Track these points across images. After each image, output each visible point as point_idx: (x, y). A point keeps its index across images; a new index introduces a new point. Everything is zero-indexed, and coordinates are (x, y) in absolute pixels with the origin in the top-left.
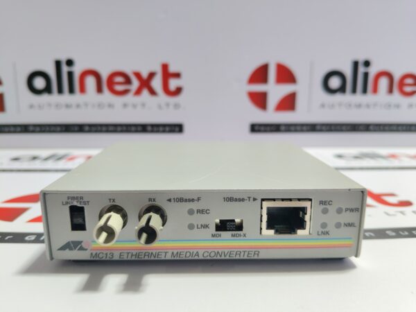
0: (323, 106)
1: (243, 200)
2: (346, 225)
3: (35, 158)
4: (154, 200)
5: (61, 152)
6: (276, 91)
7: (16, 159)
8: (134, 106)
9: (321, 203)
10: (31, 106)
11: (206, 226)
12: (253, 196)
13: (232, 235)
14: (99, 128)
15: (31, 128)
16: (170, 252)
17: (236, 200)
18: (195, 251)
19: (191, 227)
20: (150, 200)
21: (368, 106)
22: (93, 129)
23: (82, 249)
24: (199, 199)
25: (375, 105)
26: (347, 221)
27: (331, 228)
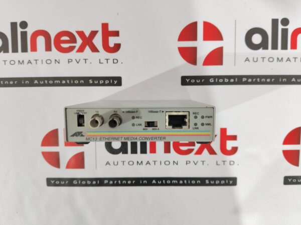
1: (157, 112)
2: (206, 124)
4: (117, 112)
9: (194, 113)
11: (140, 125)
12: (162, 110)
13: (153, 129)
16: (124, 137)
17: (154, 112)
18: (135, 137)
19: (133, 125)
20: (114, 112)
23: (82, 136)
24: (137, 112)
26: (207, 123)
27: (199, 125)
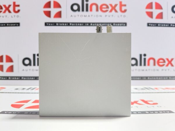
5: (33, 87)
7: (17, 89)
10: (23, 70)
15: (22, 78)
21: (146, 70)
25: (149, 70)
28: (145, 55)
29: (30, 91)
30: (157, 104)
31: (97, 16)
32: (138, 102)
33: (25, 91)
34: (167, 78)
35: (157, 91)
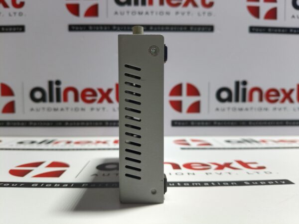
0: (217, 109)
3: (33, 142)
5: (50, 139)
6: (187, 101)
7: (21, 143)
8: (98, 110)
10: (32, 110)
14: (75, 124)
15: (31, 124)
21: (247, 109)
22: (71, 124)
25: (251, 109)
28: (245, 83)
29: (43, 146)
30: (263, 168)
31: (161, 13)
32: (232, 165)
33: (35, 146)
34: (281, 123)
35: (264, 145)
